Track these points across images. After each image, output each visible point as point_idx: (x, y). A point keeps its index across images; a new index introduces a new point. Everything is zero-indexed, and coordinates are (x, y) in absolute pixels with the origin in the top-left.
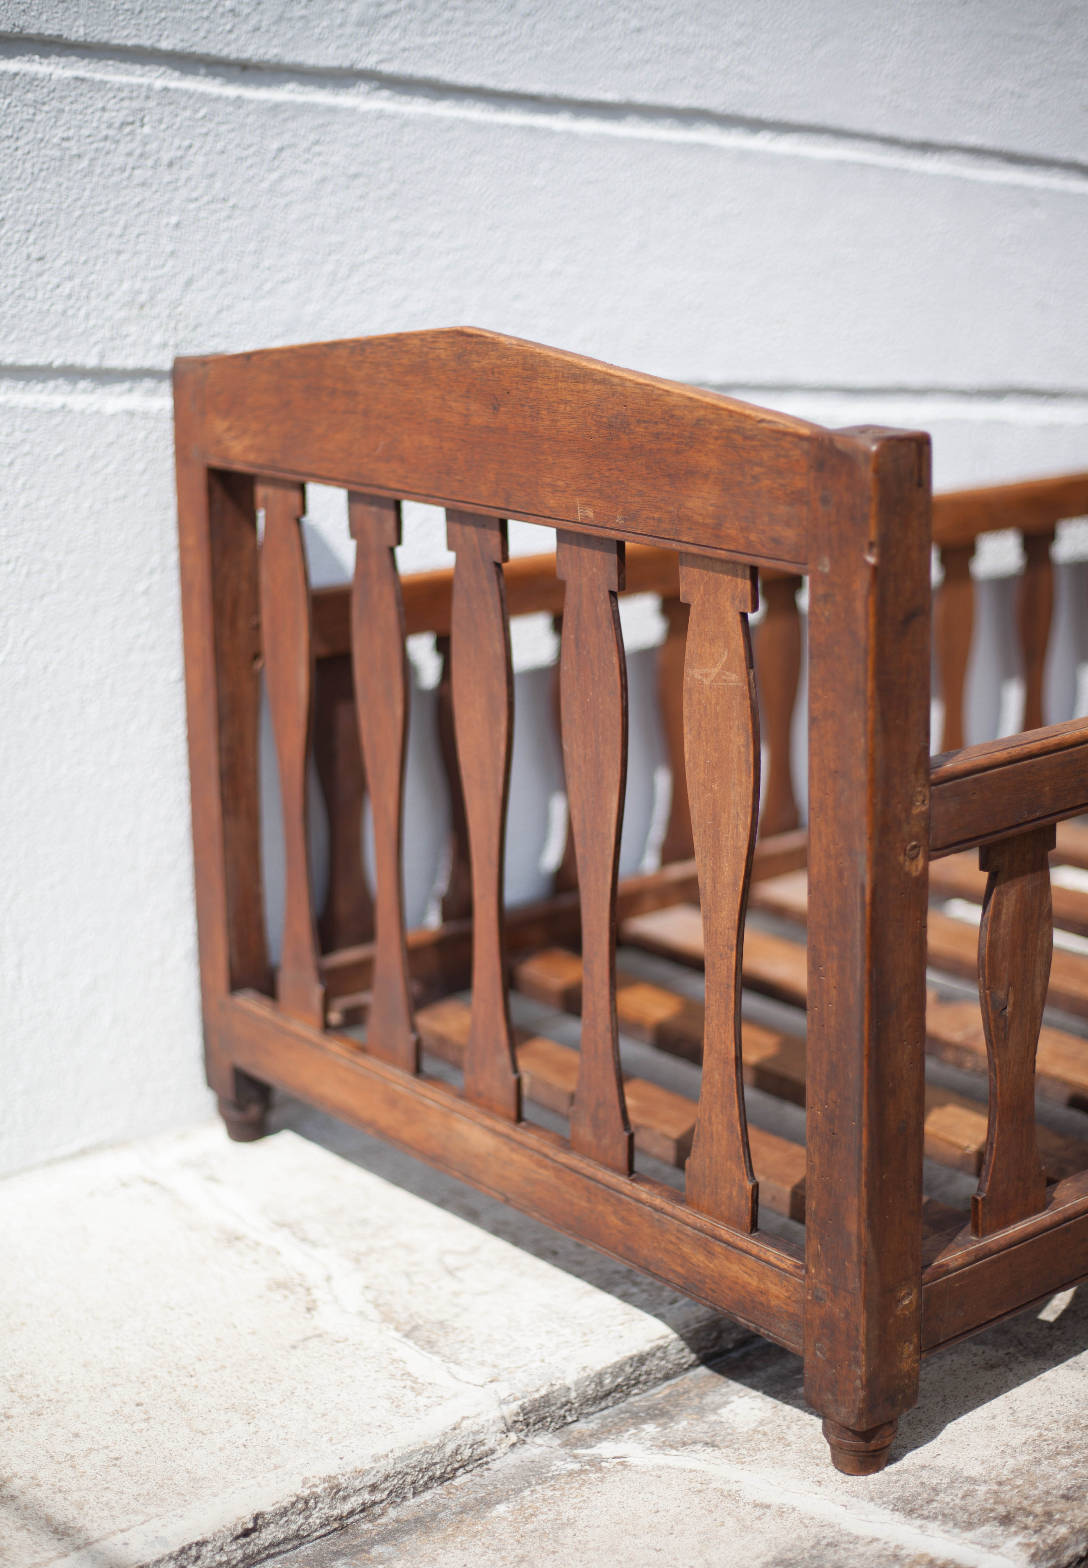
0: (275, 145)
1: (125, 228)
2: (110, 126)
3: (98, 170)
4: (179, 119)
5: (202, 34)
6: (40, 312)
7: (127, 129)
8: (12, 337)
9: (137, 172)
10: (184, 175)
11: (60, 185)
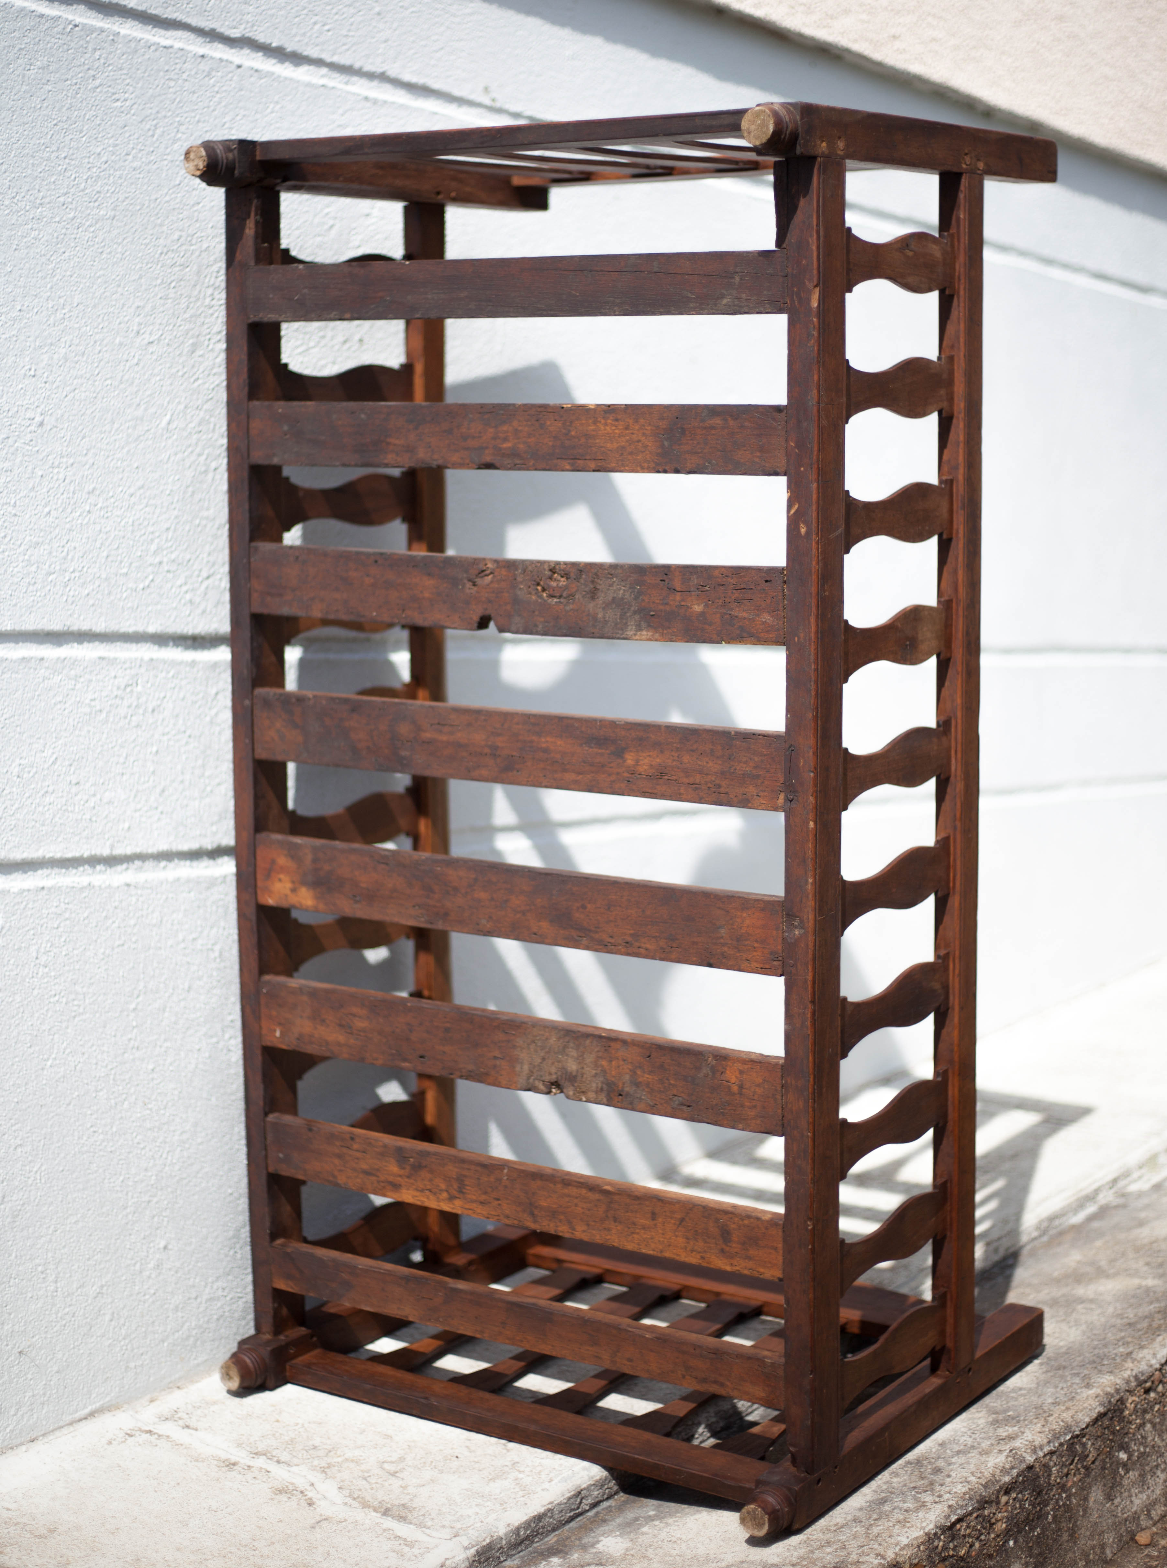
0: (214, 691)
1: (126, 758)
3: (111, 719)
4: (158, 679)
5: (172, 619)
6: (77, 820)
7: (128, 689)
8: (60, 839)
9: (134, 718)
10: (161, 717)
11: (89, 731)
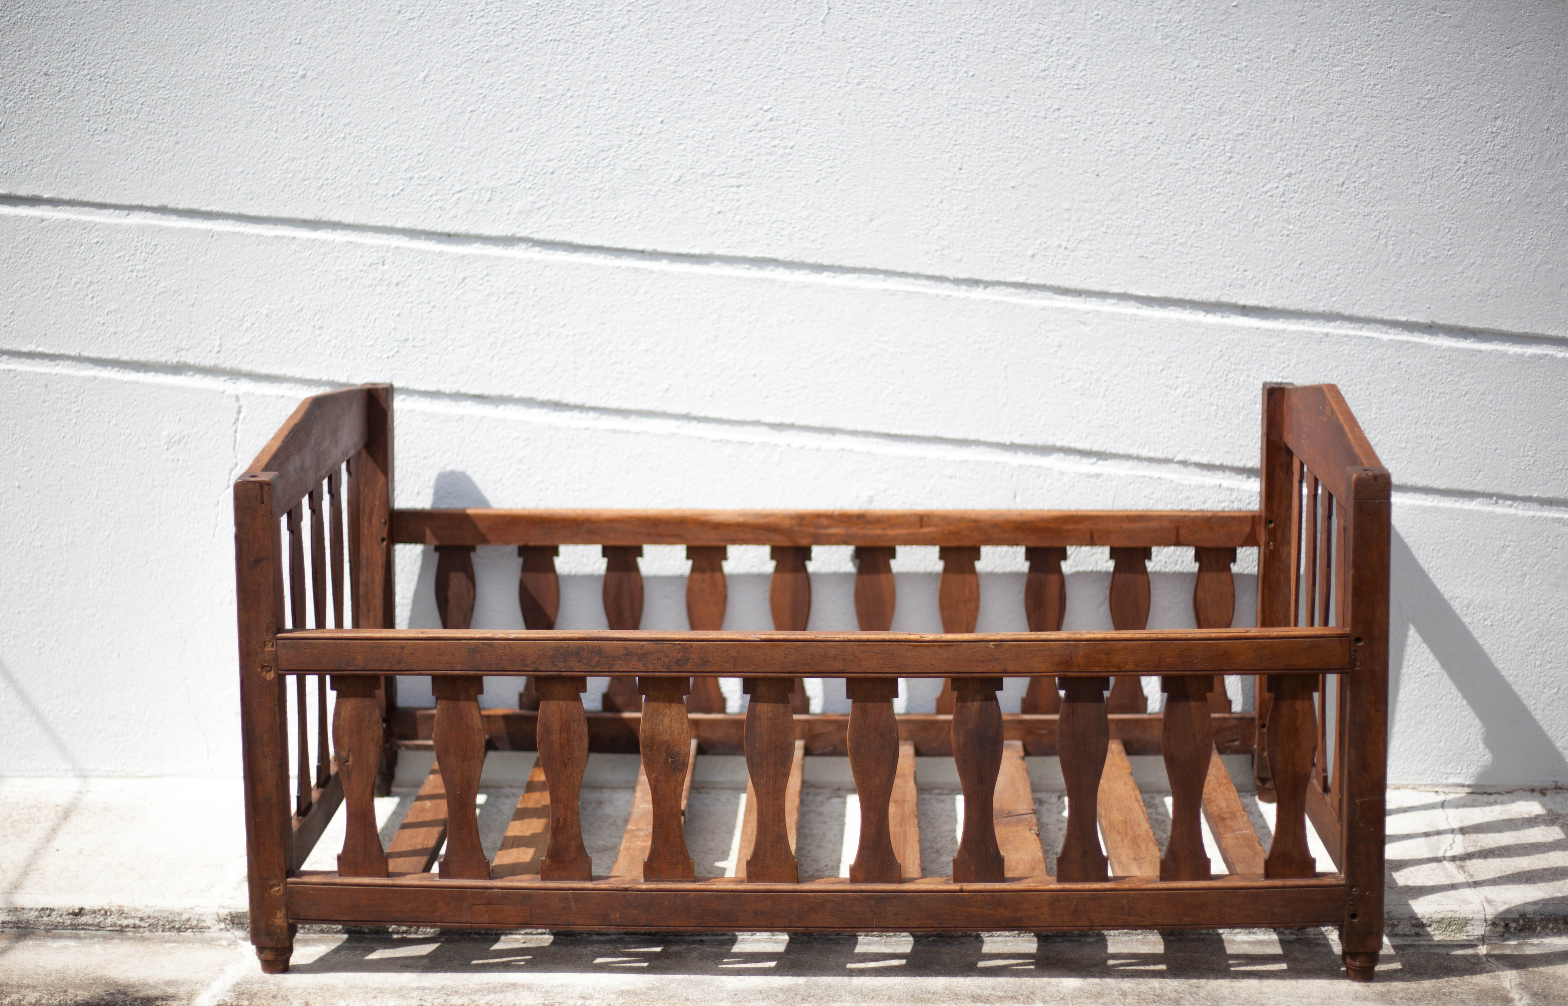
0: (462, 276)
1: (369, 315)
2: (364, 265)
3: (356, 286)
4: (404, 262)
5: (421, 219)
6: (318, 354)
7: (373, 267)
9: (378, 288)
10: (405, 290)
11: (334, 293)
